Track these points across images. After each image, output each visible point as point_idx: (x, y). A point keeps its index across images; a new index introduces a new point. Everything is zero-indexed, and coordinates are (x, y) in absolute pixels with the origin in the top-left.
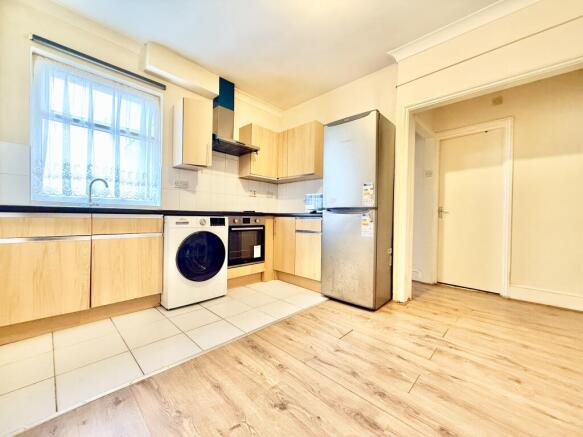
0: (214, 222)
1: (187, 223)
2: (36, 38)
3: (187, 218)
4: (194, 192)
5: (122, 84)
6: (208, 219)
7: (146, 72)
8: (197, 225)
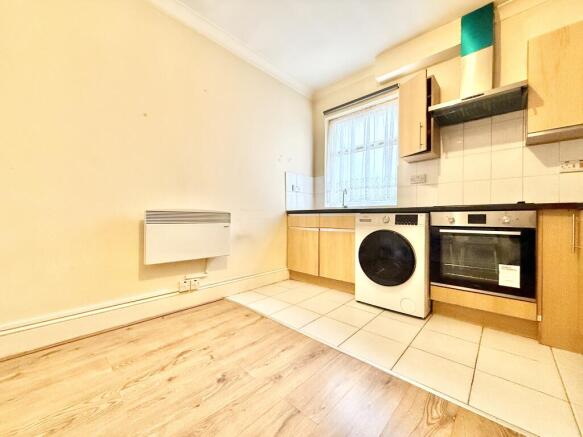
0: (400, 221)
1: (370, 220)
2: (325, 113)
3: (370, 216)
4: (435, 185)
5: (371, 107)
6: (392, 216)
7: (382, 83)
8: (379, 223)
